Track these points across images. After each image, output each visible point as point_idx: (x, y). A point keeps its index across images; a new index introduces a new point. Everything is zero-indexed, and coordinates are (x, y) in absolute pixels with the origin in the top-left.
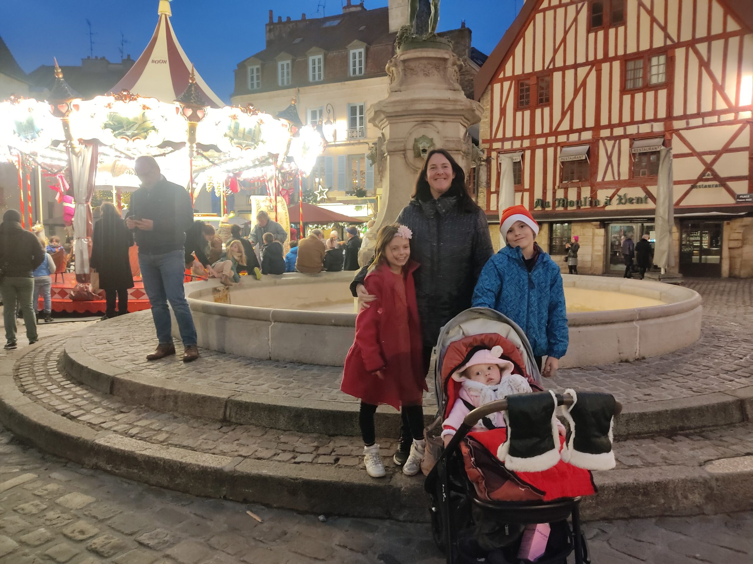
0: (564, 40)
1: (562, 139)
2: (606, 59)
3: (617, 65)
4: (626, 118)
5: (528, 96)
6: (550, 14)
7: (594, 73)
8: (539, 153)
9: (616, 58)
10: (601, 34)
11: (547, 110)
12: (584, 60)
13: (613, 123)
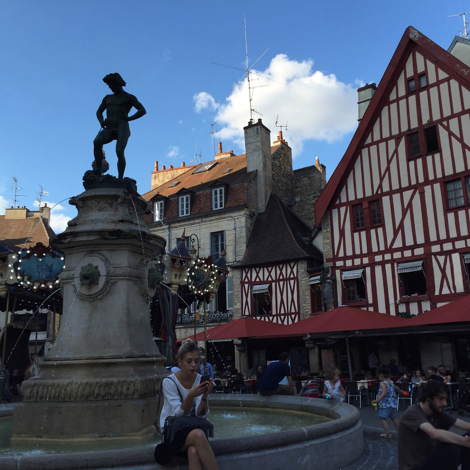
0: (388, 169)
1: (397, 255)
2: (427, 182)
3: (437, 186)
4: (453, 234)
5: (362, 218)
6: (373, 148)
7: (417, 195)
8: (378, 269)
9: (436, 180)
10: (419, 161)
11: (380, 230)
12: (407, 185)
13: (441, 239)
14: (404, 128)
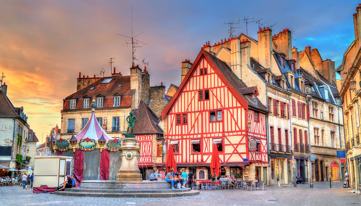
0: (191, 103)
2: (204, 110)
3: (207, 113)
4: (211, 131)
5: (180, 121)
6: (186, 93)
7: (200, 115)
8: (184, 141)
10: (202, 102)
11: (186, 126)
12: (197, 110)
13: (207, 132)
14: (198, 88)
